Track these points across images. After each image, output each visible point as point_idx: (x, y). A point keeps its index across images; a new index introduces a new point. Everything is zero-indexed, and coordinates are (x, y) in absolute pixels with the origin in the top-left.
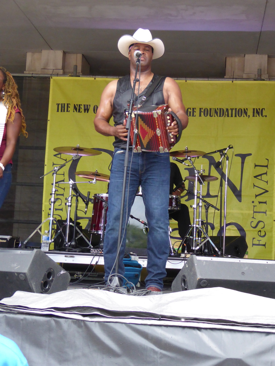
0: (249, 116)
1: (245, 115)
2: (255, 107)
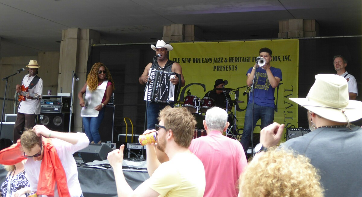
0: (281, 60)
1: (279, 60)
2: (284, 55)
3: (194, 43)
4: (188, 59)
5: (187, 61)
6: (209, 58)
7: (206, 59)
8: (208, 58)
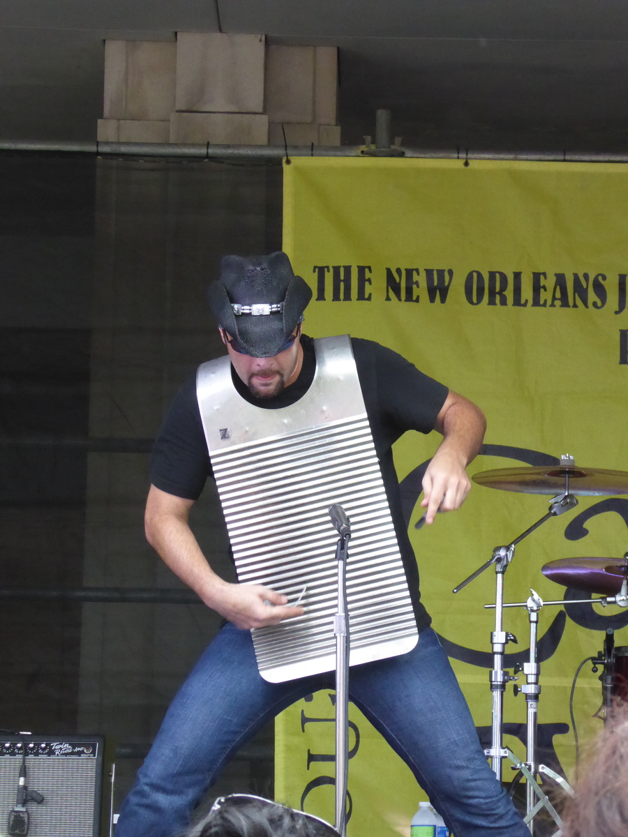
3: (474, 164)
4: (429, 273)
5: (421, 291)
6: (586, 276)
7: (560, 279)
8: (576, 277)
